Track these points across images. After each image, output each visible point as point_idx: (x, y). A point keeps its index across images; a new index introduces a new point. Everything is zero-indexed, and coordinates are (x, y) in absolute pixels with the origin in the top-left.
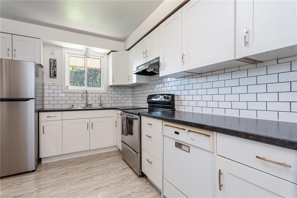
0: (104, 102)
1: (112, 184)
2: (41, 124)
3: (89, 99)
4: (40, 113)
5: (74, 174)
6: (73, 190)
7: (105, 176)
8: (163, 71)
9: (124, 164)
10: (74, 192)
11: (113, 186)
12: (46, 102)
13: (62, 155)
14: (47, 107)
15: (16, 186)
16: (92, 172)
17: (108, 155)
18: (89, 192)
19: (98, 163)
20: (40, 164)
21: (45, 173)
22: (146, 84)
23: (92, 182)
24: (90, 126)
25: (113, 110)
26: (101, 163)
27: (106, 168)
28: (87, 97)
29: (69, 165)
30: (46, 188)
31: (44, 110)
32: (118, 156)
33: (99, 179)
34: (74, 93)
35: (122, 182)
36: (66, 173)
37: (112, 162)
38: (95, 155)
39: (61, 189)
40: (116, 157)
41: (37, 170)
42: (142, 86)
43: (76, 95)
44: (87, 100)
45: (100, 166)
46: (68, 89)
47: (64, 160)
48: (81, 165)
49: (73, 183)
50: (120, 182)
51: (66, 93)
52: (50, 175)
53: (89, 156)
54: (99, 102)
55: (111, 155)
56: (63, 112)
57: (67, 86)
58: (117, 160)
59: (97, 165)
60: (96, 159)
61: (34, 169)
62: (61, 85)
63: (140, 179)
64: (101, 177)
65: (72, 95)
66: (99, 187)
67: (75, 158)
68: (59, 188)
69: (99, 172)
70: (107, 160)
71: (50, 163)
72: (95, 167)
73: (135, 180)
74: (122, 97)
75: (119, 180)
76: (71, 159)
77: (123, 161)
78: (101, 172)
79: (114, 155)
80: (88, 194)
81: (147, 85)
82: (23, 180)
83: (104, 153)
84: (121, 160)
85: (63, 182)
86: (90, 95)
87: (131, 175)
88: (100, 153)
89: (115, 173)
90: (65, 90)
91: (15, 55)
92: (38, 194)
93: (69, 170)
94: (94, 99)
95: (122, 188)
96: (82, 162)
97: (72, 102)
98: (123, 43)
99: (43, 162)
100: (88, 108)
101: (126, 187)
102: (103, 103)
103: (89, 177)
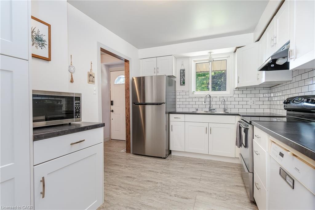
0: (229, 106)
1: (215, 194)
2: (171, 124)
3: (212, 103)
4: (170, 114)
5: (188, 171)
6: (181, 183)
7: (213, 184)
8: (294, 60)
9: (241, 181)
10: (181, 184)
11: (215, 197)
12: (177, 106)
13: (185, 152)
14: (178, 110)
15: (152, 164)
16: (203, 175)
17: (227, 166)
18: (192, 191)
19: (212, 170)
20: (170, 155)
21: (170, 162)
22: (286, 82)
23: (198, 183)
24: (209, 131)
25: (235, 116)
26: (216, 171)
27: (218, 177)
28: (210, 101)
29: (188, 162)
30: (166, 173)
31: (176, 112)
32: (238, 170)
33: (205, 184)
34: (199, 98)
35: (227, 197)
36: (183, 168)
37: (227, 174)
38: (214, 161)
39: (174, 178)
40: (235, 170)
41: (167, 158)
42: (282, 85)
43: (200, 100)
44: (210, 104)
45: (213, 173)
46: (194, 94)
47: (186, 157)
48: (197, 166)
49: (184, 178)
50: (225, 196)
51: (192, 98)
52: (172, 165)
53: (208, 160)
54: (223, 106)
55: (231, 166)
56: (185, 115)
57: (193, 92)
58: (235, 173)
59: (210, 171)
60: (213, 165)
61: (165, 157)
62: (188, 91)
63: (252, 206)
64: (209, 184)
65: (197, 100)
66: (203, 190)
67: (195, 158)
68: (173, 176)
69: (209, 178)
70: (223, 170)
71: (176, 156)
72: (208, 172)
73: (245, 203)
74: (254, 101)
75: (225, 194)
76: (192, 158)
77: (240, 178)
78: (211, 179)
79: (234, 168)
80: (190, 192)
81: (288, 83)
82: (157, 162)
83: (224, 162)
84: (239, 176)
85: (178, 174)
86: (214, 99)
87: (242, 196)
88: (220, 161)
89: (224, 186)
90: (191, 95)
91: (158, 72)
92: (160, 175)
93: (186, 166)
94: (218, 103)
95: (224, 203)
96: (199, 163)
97: (197, 106)
98: (253, 33)
99: (173, 154)
100: (211, 113)
101: (229, 204)
102: (227, 108)
103: (198, 179)
